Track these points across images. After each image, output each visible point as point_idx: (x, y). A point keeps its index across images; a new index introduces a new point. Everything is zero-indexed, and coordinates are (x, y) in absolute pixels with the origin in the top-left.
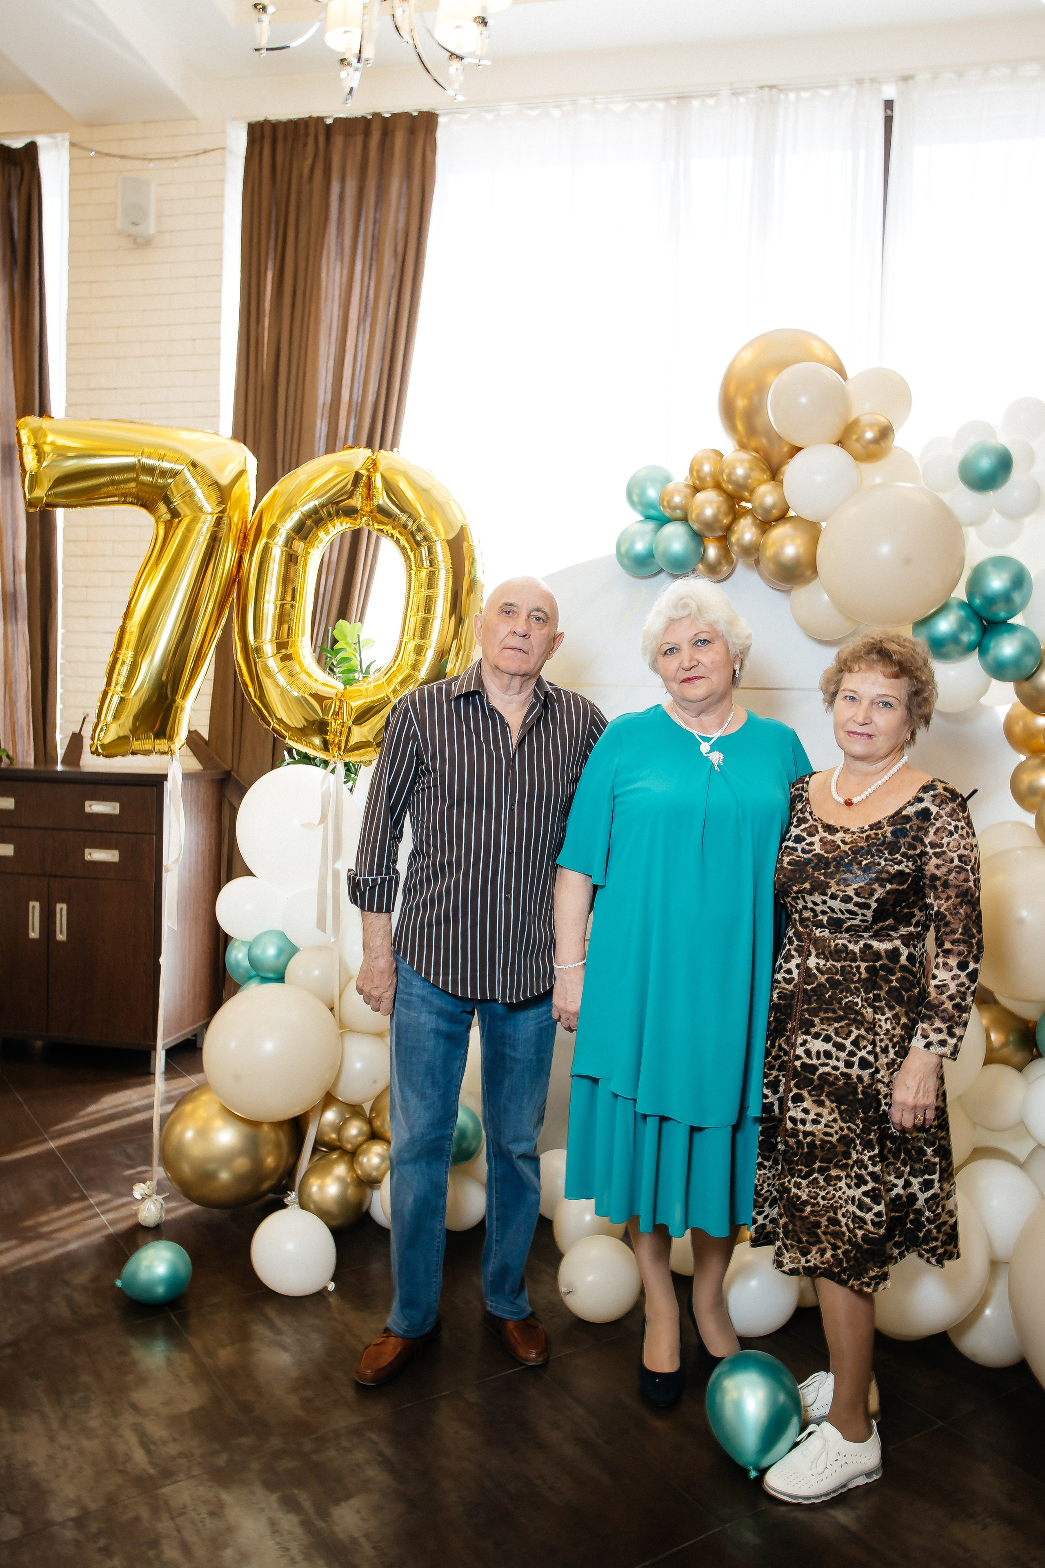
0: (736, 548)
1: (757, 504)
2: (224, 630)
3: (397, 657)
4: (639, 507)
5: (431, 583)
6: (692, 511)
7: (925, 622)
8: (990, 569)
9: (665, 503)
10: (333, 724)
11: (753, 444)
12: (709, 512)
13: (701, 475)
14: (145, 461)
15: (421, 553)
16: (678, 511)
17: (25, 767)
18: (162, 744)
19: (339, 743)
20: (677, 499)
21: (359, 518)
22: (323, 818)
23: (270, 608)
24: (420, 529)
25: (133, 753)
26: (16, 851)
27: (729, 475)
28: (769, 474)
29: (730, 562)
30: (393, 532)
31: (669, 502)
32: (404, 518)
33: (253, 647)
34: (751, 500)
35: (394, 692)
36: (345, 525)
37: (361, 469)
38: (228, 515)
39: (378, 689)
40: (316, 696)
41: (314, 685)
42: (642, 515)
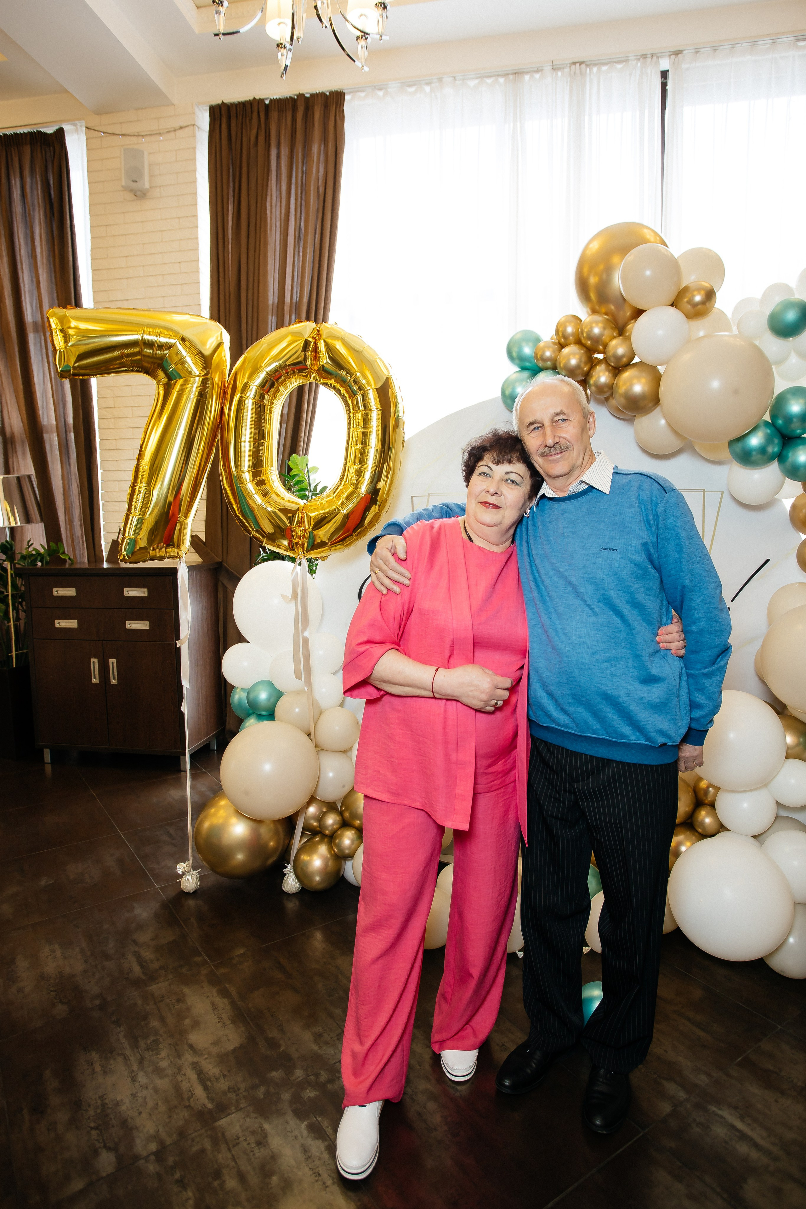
0: (593, 387)
1: (610, 355)
2: (213, 465)
3: (343, 476)
4: (517, 361)
5: (366, 422)
6: (560, 362)
8: (789, 396)
9: (539, 357)
10: (297, 530)
11: (604, 309)
12: (573, 362)
13: (565, 334)
14: (146, 337)
15: (357, 400)
16: (549, 363)
17: (83, 566)
18: (171, 552)
19: (303, 544)
20: (548, 354)
21: (308, 375)
22: (295, 596)
24: (356, 382)
26: (79, 624)
27: (588, 333)
28: (617, 331)
30: (336, 385)
31: (541, 356)
32: (343, 373)
33: (236, 475)
34: (604, 352)
35: (342, 504)
36: (296, 382)
37: (309, 337)
38: (211, 377)
39: (330, 503)
40: (283, 510)
41: (282, 502)
42: (519, 367)
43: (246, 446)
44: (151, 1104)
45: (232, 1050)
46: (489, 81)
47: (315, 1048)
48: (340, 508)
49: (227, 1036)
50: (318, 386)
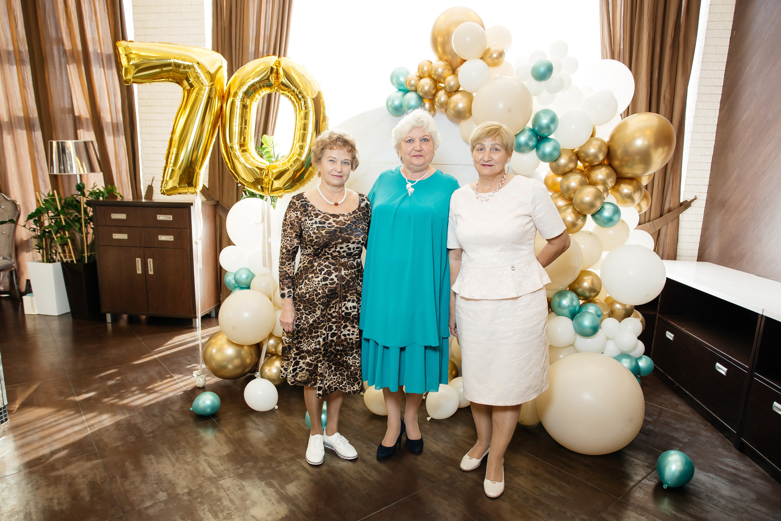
0: (437, 104)
1: (447, 85)
3: (292, 150)
4: (396, 85)
5: (306, 117)
6: (419, 87)
8: (542, 114)
9: (407, 84)
10: (265, 180)
11: (445, 58)
12: (426, 88)
13: (423, 71)
14: (176, 61)
15: (301, 103)
16: (413, 87)
17: (128, 200)
18: (191, 190)
19: (268, 188)
20: (413, 82)
21: (273, 88)
22: (263, 220)
24: (300, 93)
25: (179, 194)
26: (128, 237)
27: (435, 71)
28: (451, 71)
29: (435, 109)
30: (288, 94)
31: (409, 83)
32: (293, 88)
33: (229, 146)
34: (444, 83)
35: (291, 166)
36: (266, 92)
37: (273, 65)
38: (215, 87)
39: (284, 164)
40: (257, 167)
41: (256, 163)
42: (397, 88)
43: (236, 129)
44: (183, 475)
48: (290, 168)
49: (223, 449)
50: (279, 95)
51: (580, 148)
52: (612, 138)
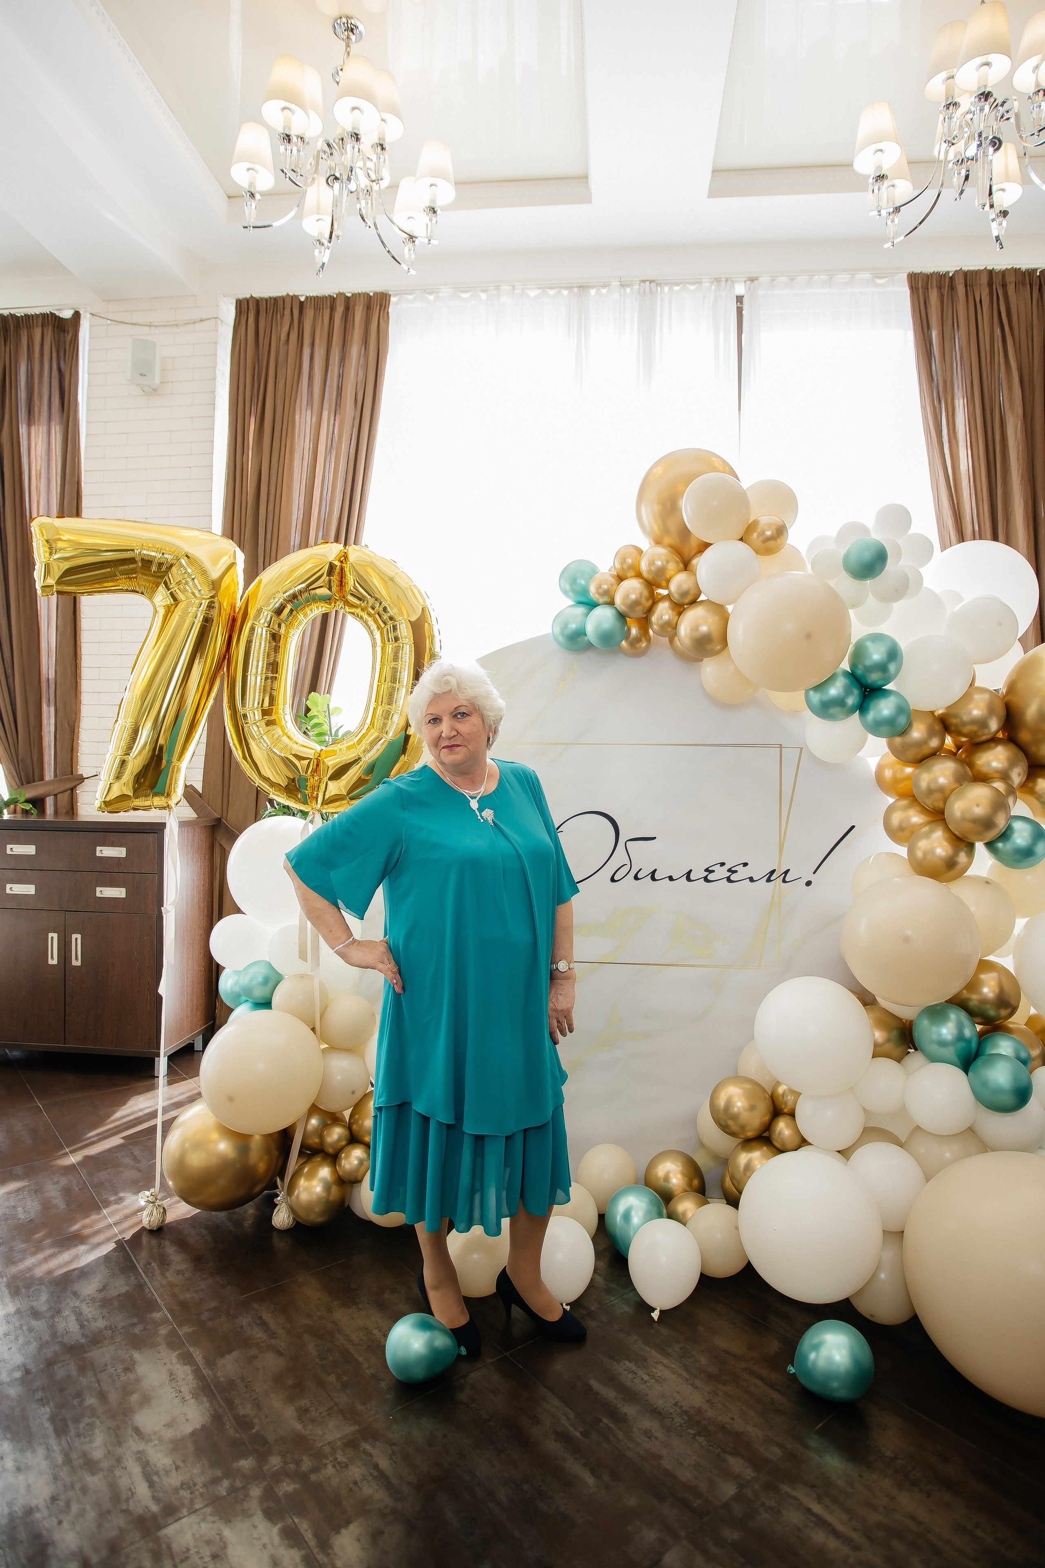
0: (655, 627)
1: (674, 590)
2: (215, 699)
3: (366, 720)
4: (571, 594)
5: (396, 656)
6: (618, 597)
7: (819, 687)
8: (869, 644)
9: (595, 590)
10: (312, 781)
11: (667, 540)
12: (632, 597)
13: (624, 566)
14: (145, 553)
15: (387, 630)
16: (605, 597)
18: (160, 801)
19: (317, 797)
20: (605, 587)
21: (332, 603)
23: (256, 679)
24: (385, 611)
25: (135, 808)
26: (36, 890)
27: (649, 566)
28: (682, 566)
29: (649, 640)
30: (363, 613)
31: (598, 590)
32: (371, 600)
33: (241, 714)
34: (667, 588)
35: (364, 752)
36: (319, 610)
37: (334, 560)
38: (218, 600)
39: (349, 749)
40: (296, 756)
41: (295, 746)
42: (573, 601)
45: (190, 1433)
46: (552, 292)
47: (298, 1426)
48: (361, 755)
49: (185, 1414)
50: (344, 615)
51: (948, 708)
52: (1012, 687)
